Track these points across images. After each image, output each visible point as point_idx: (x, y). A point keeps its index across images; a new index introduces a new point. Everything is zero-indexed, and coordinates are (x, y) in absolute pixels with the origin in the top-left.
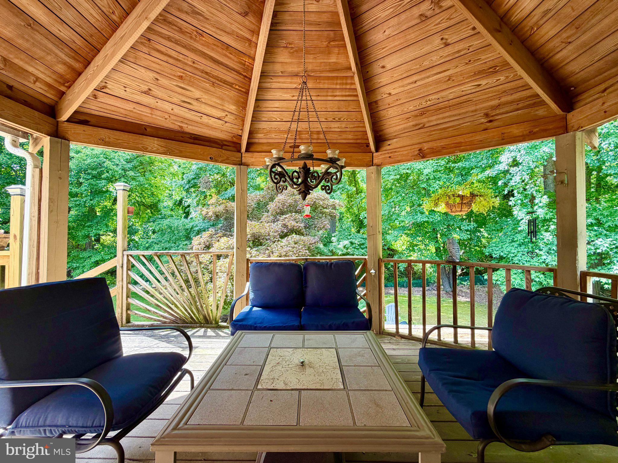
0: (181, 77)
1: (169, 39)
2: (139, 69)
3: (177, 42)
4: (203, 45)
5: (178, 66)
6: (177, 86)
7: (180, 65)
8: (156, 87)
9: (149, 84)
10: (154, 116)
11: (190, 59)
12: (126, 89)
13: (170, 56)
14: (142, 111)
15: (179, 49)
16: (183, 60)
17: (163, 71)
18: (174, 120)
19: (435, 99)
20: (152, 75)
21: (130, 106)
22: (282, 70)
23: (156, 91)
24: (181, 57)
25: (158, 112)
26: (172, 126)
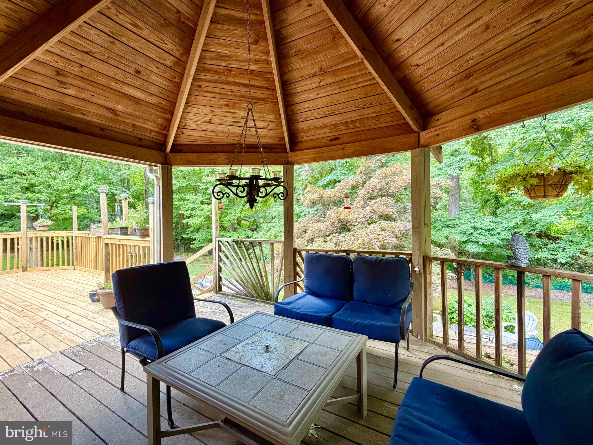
0: (227, 105)
1: (211, 81)
2: (201, 108)
3: (216, 82)
4: (234, 77)
5: (223, 97)
6: (226, 112)
7: (223, 96)
8: (213, 117)
9: (210, 116)
10: (219, 137)
11: (229, 91)
12: (197, 123)
13: (215, 93)
14: (211, 135)
15: (219, 85)
16: (224, 92)
17: (214, 105)
18: (232, 137)
19: (478, 55)
20: (208, 109)
21: (202, 134)
22: (300, 75)
23: (215, 120)
24: (223, 91)
25: (220, 133)
26: (232, 142)
